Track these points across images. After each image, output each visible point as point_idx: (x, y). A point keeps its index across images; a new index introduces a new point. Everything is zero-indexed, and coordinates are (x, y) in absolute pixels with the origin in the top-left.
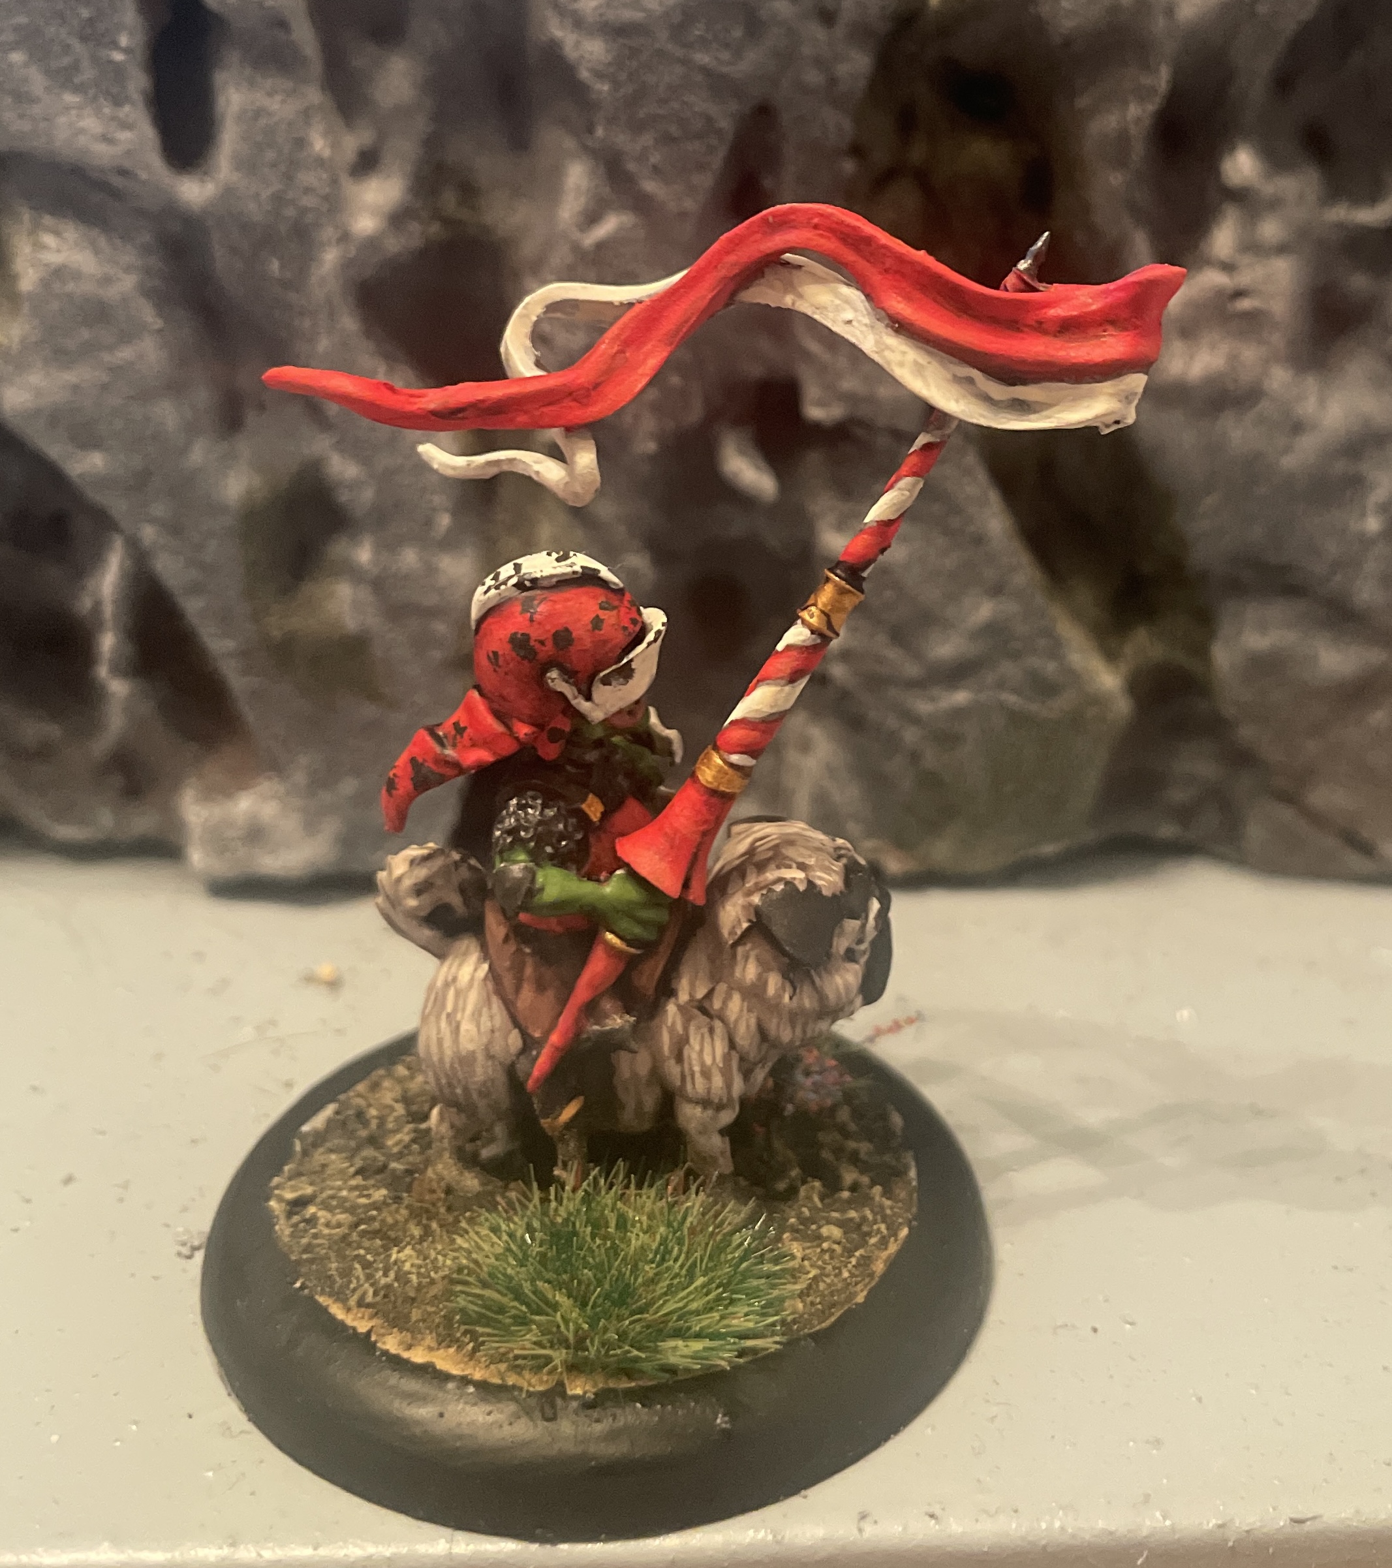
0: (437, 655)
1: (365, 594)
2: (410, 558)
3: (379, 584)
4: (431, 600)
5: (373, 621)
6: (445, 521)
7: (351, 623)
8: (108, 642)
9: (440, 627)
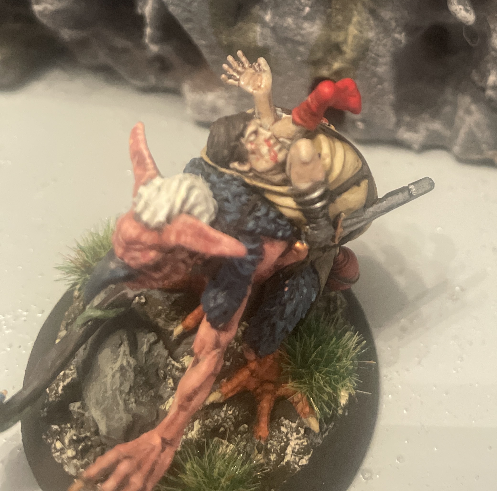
0: (299, 58)
1: (267, 32)
2: (290, 20)
3: (274, 29)
4: (299, 38)
5: (270, 42)
6: (307, 9)
7: (260, 44)
8: (148, 31)
9: (301, 49)
